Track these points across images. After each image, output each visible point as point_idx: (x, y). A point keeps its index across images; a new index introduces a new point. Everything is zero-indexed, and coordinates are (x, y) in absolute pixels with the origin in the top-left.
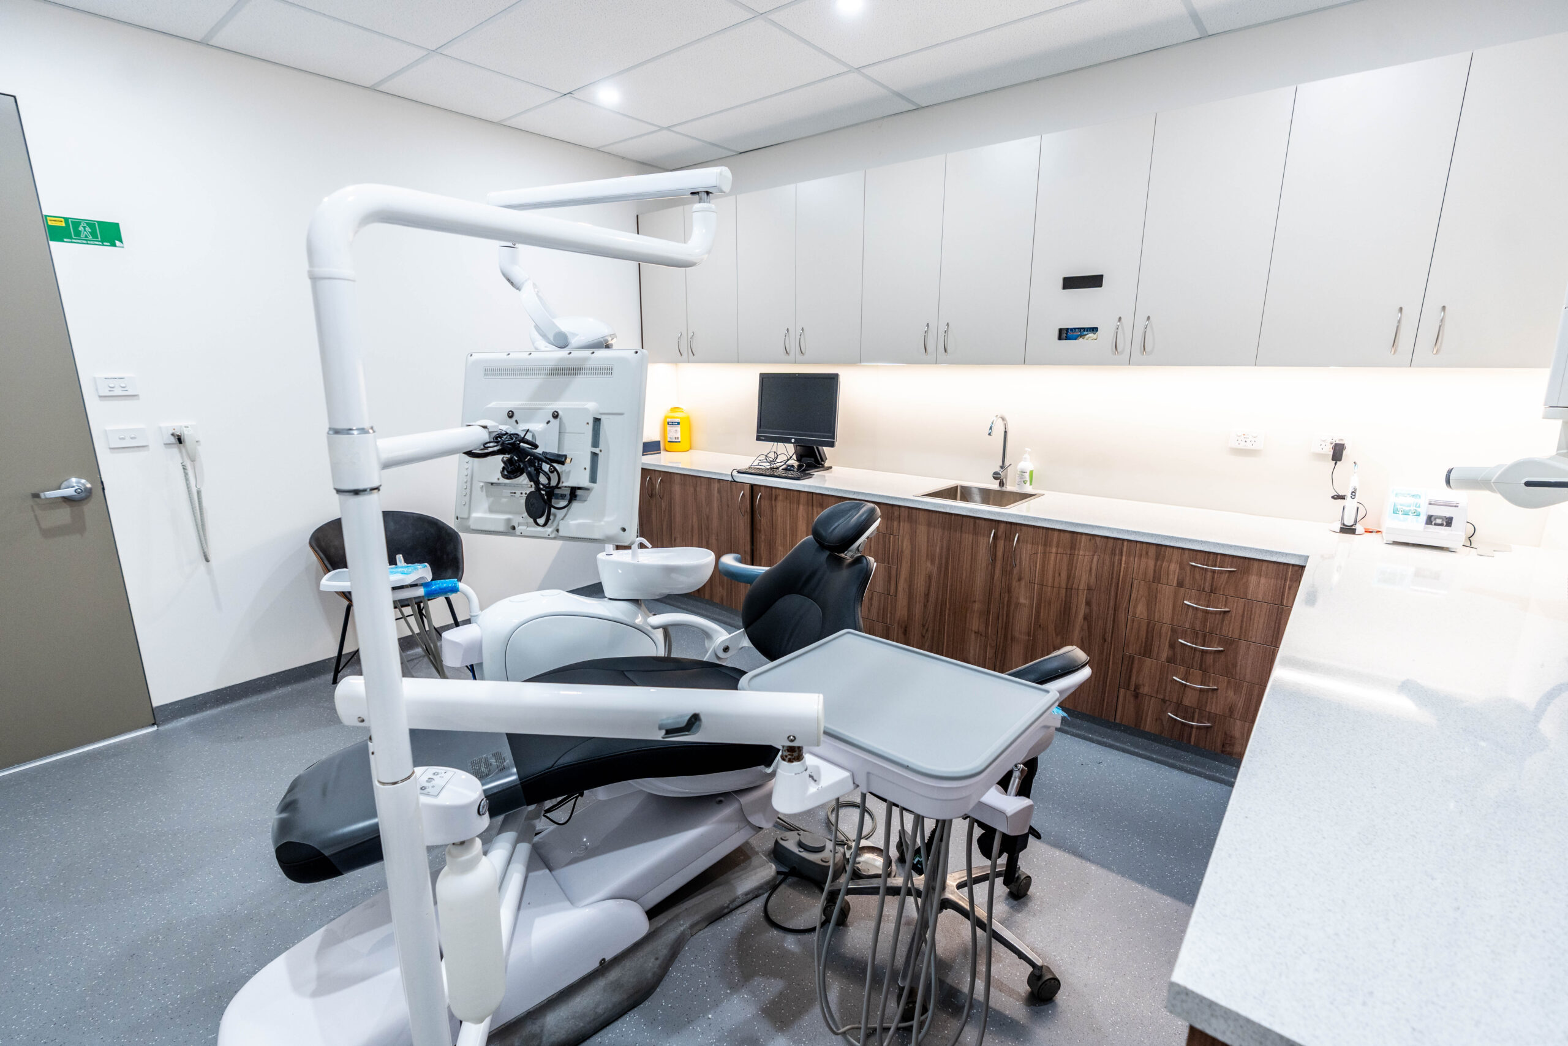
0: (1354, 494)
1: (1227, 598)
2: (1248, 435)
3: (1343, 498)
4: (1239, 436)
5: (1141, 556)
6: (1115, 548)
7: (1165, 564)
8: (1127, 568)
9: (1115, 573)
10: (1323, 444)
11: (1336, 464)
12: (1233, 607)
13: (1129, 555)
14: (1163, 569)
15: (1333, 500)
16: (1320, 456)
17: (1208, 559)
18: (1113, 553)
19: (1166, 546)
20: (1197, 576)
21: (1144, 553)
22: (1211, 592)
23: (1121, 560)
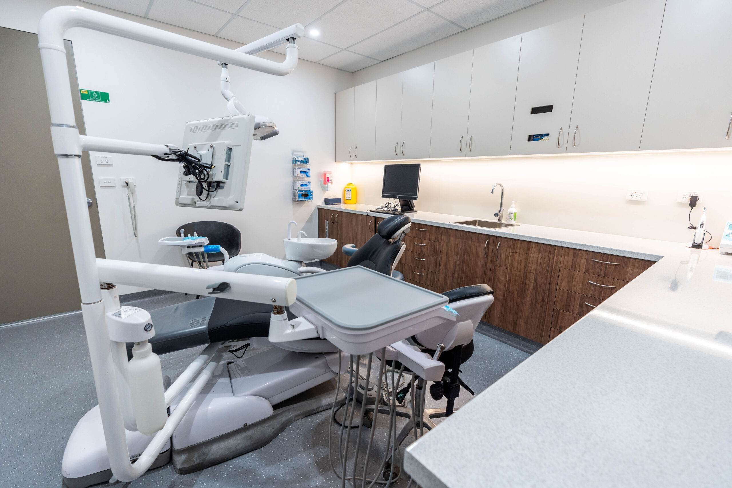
0: (702, 225)
1: (613, 280)
2: (638, 192)
3: (695, 228)
4: (633, 193)
5: (565, 255)
6: (551, 250)
7: (578, 260)
8: (557, 262)
9: (550, 263)
10: (684, 197)
11: (692, 208)
12: (617, 286)
13: (558, 254)
14: (577, 262)
15: (689, 229)
16: (681, 204)
17: (603, 257)
18: (550, 253)
19: (579, 250)
20: (596, 267)
21: (567, 254)
22: (605, 276)
23: (554, 257)
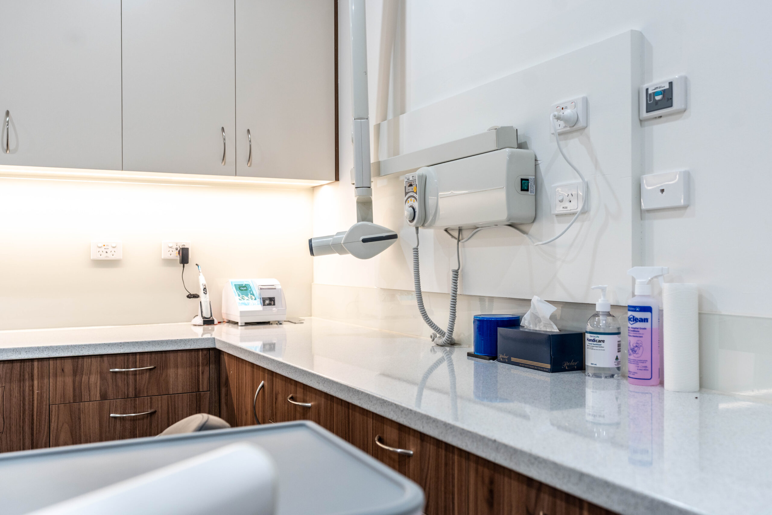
0: (205, 290)
1: (151, 398)
2: (108, 246)
3: (196, 296)
4: (100, 247)
5: (56, 375)
6: (23, 372)
7: (85, 378)
8: (40, 395)
9: (27, 403)
10: (171, 249)
11: (184, 267)
12: (158, 407)
13: (41, 377)
14: (83, 384)
15: (188, 299)
16: (168, 262)
17: (128, 360)
18: (22, 379)
19: (83, 357)
20: (120, 383)
21: (59, 371)
22: (136, 396)
23: (33, 386)
